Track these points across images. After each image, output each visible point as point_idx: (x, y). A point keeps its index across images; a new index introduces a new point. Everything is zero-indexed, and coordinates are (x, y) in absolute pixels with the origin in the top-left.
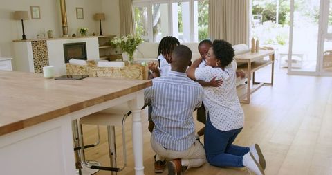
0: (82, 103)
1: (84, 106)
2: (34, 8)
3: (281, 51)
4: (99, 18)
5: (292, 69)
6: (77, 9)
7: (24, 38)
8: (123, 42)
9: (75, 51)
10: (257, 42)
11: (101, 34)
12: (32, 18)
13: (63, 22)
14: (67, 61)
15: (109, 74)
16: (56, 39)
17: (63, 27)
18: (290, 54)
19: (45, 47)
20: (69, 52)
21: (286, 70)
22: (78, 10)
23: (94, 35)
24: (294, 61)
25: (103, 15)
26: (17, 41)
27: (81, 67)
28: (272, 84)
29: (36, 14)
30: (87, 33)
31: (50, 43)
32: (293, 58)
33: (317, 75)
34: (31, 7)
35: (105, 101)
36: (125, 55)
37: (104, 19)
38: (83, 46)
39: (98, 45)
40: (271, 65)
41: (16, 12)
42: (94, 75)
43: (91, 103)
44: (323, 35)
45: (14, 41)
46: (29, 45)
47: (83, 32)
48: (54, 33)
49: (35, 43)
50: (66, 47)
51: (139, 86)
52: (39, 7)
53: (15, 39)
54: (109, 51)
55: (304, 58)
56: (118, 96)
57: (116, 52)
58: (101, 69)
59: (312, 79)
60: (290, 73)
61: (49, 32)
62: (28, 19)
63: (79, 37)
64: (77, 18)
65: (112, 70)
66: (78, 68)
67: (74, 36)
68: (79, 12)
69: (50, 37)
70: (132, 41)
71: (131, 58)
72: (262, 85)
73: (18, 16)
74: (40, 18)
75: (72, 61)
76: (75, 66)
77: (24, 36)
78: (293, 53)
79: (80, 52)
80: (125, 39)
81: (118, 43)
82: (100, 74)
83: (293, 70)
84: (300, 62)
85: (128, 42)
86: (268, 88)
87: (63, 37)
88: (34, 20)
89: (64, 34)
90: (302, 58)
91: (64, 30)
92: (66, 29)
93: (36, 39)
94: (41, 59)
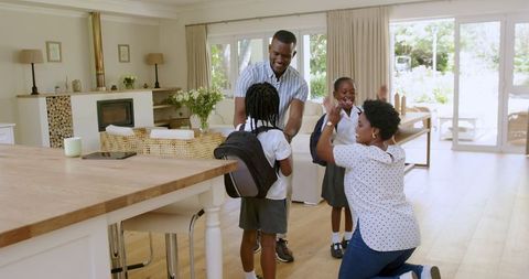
0: (125, 197)
1: (129, 202)
2: (51, 46)
3: (441, 113)
4: (154, 60)
5: (460, 141)
6: (119, 46)
7: (35, 92)
8: (192, 99)
9: (116, 113)
10: (404, 99)
11: (157, 86)
12: (48, 60)
13: (97, 68)
14: (102, 128)
15: (169, 150)
16: (86, 93)
17: (98, 75)
18: (456, 118)
19: (68, 106)
20: (107, 114)
21: (450, 144)
22: (122, 48)
23: (146, 87)
24: (463, 130)
25: (161, 55)
26: (23, 96)
27: (124, 138)
28: (427, 166)
29: (55, 55)
30: (135, 84)
31: (75, 100)
32: (461, 124)
33: (499, 150)
34: (47, 43)
35: (163, 193)
36: (195, 120)
37: (163, 63)
38: (128, 104)
39: (152, 103)
40: (426, 135)
41: (24, 51)
42: (145, 151)
43: (140, 196)
44: (506, 89)
45: (18, 96)
46: (42, 102)
47: (129, 82)
48: (82, 85)
49: (52, 99)
50: (102, 106)
51: (216, 169)
52: (59, 44)
53: (20, 94)
54: (170, 113)
55: (479, 124)
56: (184, 186)
57: (181, 114)
58: (157, 141)
59: (492, 158)
60: (456, 149)
61: (75, 84)
62: (41, 61)
63: (122, 90)
64: (120, 61)
65: (174, 143)
66: (120, 141)
67: (114, 88)
68: (123, 52)
69: (76, 90)
70: (207, 97)
71: (204, 124)
72: (413, 167)
73: (26, 57)
74: (61, 61)
75: (111, 129)
76: (115, 137)
77: (34, 89)
78: (460, 116)
79: (123, 114)
80: (196, 95)
81: (184, 101)
82: (155, 149)
83: (460, 143)
84: (471, 130)
85: (199, 99)
86: (423, 171)
87: (97, 90)
88: (51, 64)
89: (98, 86)
90: (474, 124)
91: (98, 80)
92: (101, 77)
93: (53, 93)
94: (61, 125)
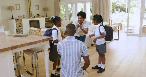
0: (17, 46)
2: (17, 5)
3: (125, 24)
4: (45, 10)
7: (12, 18)
11: (46, 16)
12: (16, 9)
13: (30, 11)
14: (30, 27)
16: (27, 18)
17: (30, 13)
18: (128, 26)
19: (21, 22)
20: (32, 24)
21: (126, 34)
22: (37, 6)
23: (43, 17)
24: (130, 30)
25: (47, 8)
26: (9, 19)
28: (118, 40)
29: (18, 8)
30: (40, 16)
31: (23, 20)
32: (129, 28)
33: (140, 36)
34: (16, 5)
37: (48, 10)
38: (38, 21)
39: (45, 21)
41: (9, 7)
44: (142, 18)
45: (8, 19)
46: (14, 21)
47: (38, 15)
48: (26, 16)
49: (17, 20)
50: (31, 22)
51: (46, 39)
52: (19, 5)
53: (9, 18)
54: (50, 24)
58: (43, 32)
59: (138, 38)
60: (128, 35)
61: (23, 16)
62: (14, 10)
63: (36, 18)
64: (36, 10)
66: (34, 31)
67: (34, 17)
68: (37, 7)
69: (24, 18)
73: (10, 8)
74: (20, 9)
75: (32, 28)
77: (12, 17)
78: (129, 26)
79: (36, 24)
83: (129, 33)
84: (133, 30)
86: (116, 41)
87: (30, 18)
88: (17, 10)
89: (30, 16)
90: (134, 28)
91: (30, 15)
92: (31, 14)
93: (17, 18)
94: (19, 27)
